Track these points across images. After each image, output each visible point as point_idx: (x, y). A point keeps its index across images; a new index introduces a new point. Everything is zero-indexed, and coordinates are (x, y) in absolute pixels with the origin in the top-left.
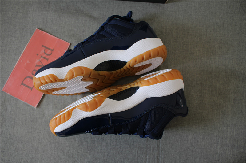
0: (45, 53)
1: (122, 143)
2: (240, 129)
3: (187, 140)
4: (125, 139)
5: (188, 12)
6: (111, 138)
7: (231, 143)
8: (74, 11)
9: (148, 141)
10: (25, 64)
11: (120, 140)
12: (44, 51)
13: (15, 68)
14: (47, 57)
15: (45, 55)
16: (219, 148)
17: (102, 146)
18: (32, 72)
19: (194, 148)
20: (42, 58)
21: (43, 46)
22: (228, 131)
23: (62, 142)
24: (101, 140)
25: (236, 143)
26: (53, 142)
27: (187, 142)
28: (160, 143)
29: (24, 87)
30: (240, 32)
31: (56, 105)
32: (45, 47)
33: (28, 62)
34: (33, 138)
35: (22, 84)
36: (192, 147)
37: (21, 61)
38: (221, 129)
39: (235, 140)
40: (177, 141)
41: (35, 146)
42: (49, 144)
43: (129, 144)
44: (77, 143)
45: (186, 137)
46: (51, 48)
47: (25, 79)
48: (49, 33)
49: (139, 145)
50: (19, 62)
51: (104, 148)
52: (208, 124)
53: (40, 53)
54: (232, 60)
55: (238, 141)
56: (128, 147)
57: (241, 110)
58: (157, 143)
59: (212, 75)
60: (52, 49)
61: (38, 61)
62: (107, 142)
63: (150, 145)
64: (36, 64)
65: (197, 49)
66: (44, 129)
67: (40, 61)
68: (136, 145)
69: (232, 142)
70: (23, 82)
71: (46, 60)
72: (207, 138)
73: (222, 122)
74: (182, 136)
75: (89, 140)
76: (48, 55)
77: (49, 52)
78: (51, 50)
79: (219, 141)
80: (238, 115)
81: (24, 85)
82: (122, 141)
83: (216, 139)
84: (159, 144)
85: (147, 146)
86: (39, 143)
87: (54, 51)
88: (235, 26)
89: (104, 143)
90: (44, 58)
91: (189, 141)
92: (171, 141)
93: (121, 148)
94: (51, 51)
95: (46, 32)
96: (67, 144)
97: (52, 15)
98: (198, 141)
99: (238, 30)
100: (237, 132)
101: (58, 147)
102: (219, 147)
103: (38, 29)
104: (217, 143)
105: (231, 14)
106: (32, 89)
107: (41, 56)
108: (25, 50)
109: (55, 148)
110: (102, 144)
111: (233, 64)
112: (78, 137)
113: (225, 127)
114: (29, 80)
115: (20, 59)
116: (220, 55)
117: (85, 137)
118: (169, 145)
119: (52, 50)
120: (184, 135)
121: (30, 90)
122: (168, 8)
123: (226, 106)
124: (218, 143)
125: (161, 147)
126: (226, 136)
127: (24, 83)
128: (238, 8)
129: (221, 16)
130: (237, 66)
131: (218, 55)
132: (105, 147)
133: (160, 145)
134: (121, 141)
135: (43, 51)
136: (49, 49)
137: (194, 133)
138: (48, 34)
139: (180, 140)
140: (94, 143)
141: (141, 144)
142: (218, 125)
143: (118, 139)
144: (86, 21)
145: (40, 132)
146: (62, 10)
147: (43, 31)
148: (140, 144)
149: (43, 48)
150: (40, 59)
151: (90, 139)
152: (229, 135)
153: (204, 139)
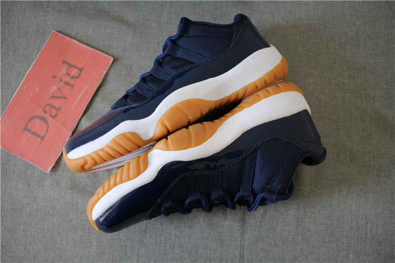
0: (68, 74)
1: (176, 250)
2: (389, 223)
3: (294, 245)
4: (181, 242)
5: (295, 15)
6: (156, 240)
7: (373, 250)
8: (93, 12)
9: (224, 246)
10: (32, 93)
11: (172, 245)
12: (67, 70)
13: (12, 101)
14: (72, 82)
15: (67, 79)
16: (351, 259)
17: (140, 255)
18: (44, 108)
19: (307, 258)
20: (62, 83)
21: (64, 62)
22: (367, 228)
23: (68, 249)
24: (137, 245)
25: (383, 250)
26: (51, 249)
27: (294, 248)
28: (246, 250)
29: (29, 134)
30: (386, 50)
31: (58, 180)
32: (68, 63)
33: (37, 89)
34: (15, 240)
35: (25, 129)
36: (303, 257)
37: (25, 88)
38: (355, 223)
39: (380, 243)
40: (276, 247)
41: (17, 255)
42: (43, 251)
43: (188, 253)
44: (95, 250)
45: (293, 238)
46: (78, 65)
47: (30, 120)
48: (76, 40)
49: (207, 253)
50: (21, 89)
51: (144, 258)
52: (332, 214)
53: (60, 75)
54: (373, 100)
55: (385, 245)
56: (188, 257)
57: (391, 189)
58: (239, 250)
59: (338, 126)
60: (81, 67)
61: (54, 88)
62: (149, 248)
63: (226, 253)
64: (51, 94)
65: (311, 80)
66: (36, 225)
67: (58, 89)
68: (202, 254)
69: (374, 248)
70: (26, 125)
71: (69, 87)
72: (329, 241)
73: (357, 210)
74: (284, 237)
75: (116, 245)
76: (73, 78)
77: (74, 72)
78: (79, 69)
79: (351, 246)
80: (385, 198)
81: (29, 131)
82: (176, 246)
83: (347, 242)
84: (243, 253)
85: (222, 255)
86: (25, 249)
87: (84, 70)
88: (378, 38)
89: (143, 250)
90: (67, 83)
91: (297, 245)
92: (265, 247)
93: (175, 258)
94: (79, 71)
95: (71, 37)
96: (77, 252)
97: (53, 18)
98: (313, 247)
99: (383, 47)
100: (383, 229)
101: (60, 256)
102: (352, 256)
103: (56, 32)
104: (348, 250)
105: (370, 17)
106: (42, 138)
107: (61, 80)
108: (32, 69)
109: (55, 260)
110: (140, 253)
111: (375, 107)
112: (96, 240)
113: (362, 219)
114: (37, 123)
115: (23, 83)
116: (351, 90)
117: (109, 239)
118: (260, 254)
119: (81, 70)
120: (289, 235)
121: (39, 140)
122: (259, 6)
123: (364, 182)
124: (350, 248)
125: (246, 257)
126: (363, 236)
127: (28, 127)
128: (382, 7)
129: (352, 21)
130: (382, 109)
131: (348, 90)
132: (146, 258)
133: (245, 254)
134: (174, 246)
135: (64, 71)
136: (75, 67)
137: (306, 231)
138: (74, 40)
139: (282, 245)
140: (125, 251)
141: (210, 253)
142: (350, 217)
143: (169, 242)
144: (114, 29)
145: (28, 230)
146: (71, 9)
147: (65, 36)
148: (208, 251)
149: (64, 65)
150: (59, 86)
151: (118, 243)
152: (369, 234)
153: (324, 242)
